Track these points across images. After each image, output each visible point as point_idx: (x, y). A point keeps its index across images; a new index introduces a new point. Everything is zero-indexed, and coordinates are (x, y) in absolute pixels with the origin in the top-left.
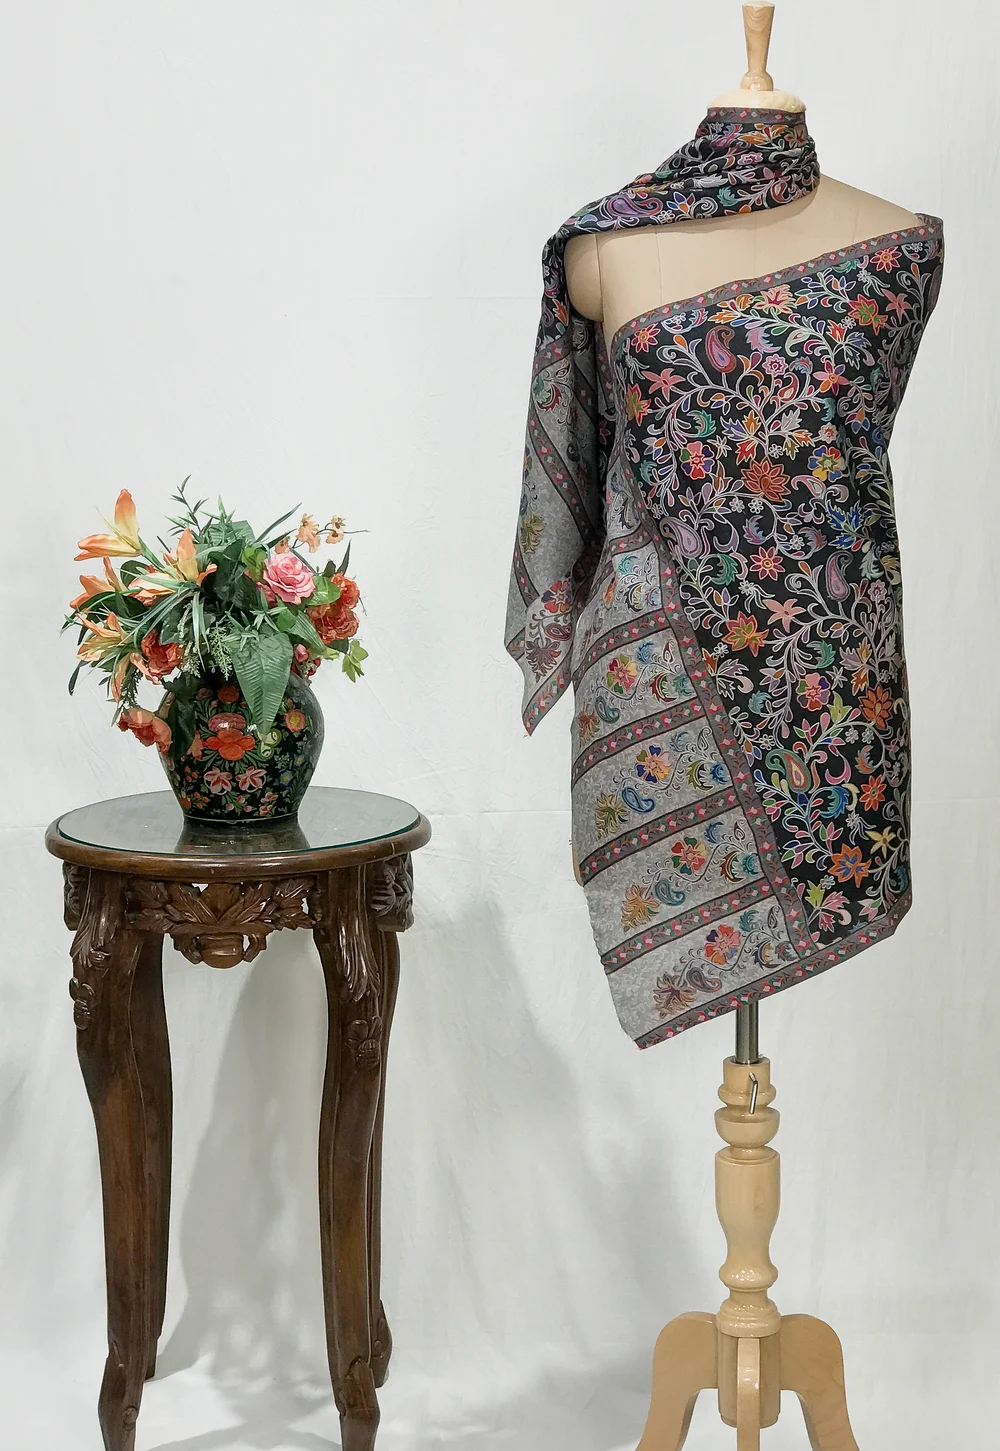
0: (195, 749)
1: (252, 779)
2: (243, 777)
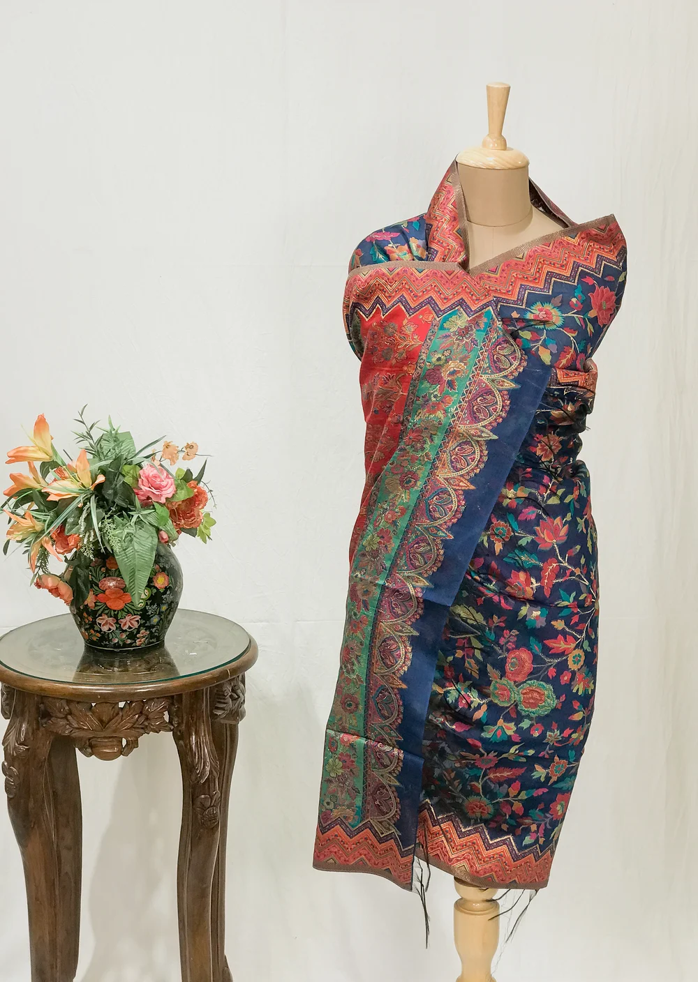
0: (90, 600)
1: (131, 622)
2: (124, 621)
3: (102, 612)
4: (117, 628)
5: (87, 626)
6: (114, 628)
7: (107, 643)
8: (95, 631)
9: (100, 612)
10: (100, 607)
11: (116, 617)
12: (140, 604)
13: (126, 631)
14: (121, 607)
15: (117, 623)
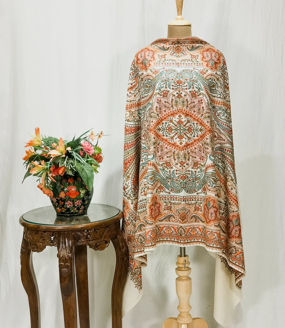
0: (62, 195)
1: (78, 203)
2: (76, 203)
3: (68, 200)
4: (73, 206)
5: (61, 206)
6: (72, 206)
7: (69, 212)
8: (64, 208)
9: (67, 200)
10: (67, 198)
11: (73, 201)
12: (82, 195)
13: (76, 207)
14: (75, 197)
15: (73, 204)
